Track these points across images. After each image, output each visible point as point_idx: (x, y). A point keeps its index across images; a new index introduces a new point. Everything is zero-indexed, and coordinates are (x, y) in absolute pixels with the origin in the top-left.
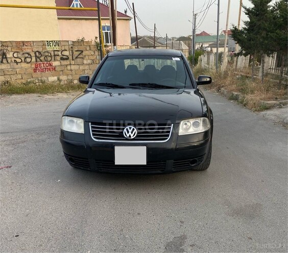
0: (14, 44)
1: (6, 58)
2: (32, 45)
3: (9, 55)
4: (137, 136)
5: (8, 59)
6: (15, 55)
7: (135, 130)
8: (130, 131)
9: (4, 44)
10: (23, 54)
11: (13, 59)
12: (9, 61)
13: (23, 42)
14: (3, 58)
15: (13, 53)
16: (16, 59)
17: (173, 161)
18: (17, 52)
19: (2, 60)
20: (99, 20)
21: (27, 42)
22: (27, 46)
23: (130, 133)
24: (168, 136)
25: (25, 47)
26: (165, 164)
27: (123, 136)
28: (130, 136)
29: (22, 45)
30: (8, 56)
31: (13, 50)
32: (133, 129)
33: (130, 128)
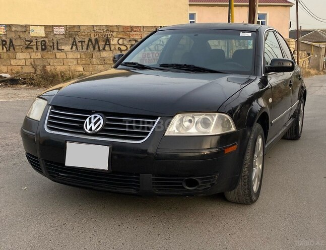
0: (121, 29)
1: (109, 44)
2: (142, 31)
3: (114, 42)
4: (102, 130)
5: (111, 46)
6: (121, 42)
7: (101, 121)
8: (93, 121)
9: (109, 29)
10: (130, 41)
11: (117, 47)
12: (113, 48)
13: (132, 27)
14: (106, 44)
15: (118, 39)
16: (120, 46)
17: (151, 176)
18: (123, 38)
19: (105, 47)
20: (230, 6)
21: (136, 27)
22: (135, 31)
23: (92, 125)
24: (147, 134)
25: (133, 33)
26: (139, 179)
27: (83, 129)
28: (91, 129)
29: (130, 30)
30: (112, 42)
31: (119, 36)
32: (99, 119)
33: (95, 117)
